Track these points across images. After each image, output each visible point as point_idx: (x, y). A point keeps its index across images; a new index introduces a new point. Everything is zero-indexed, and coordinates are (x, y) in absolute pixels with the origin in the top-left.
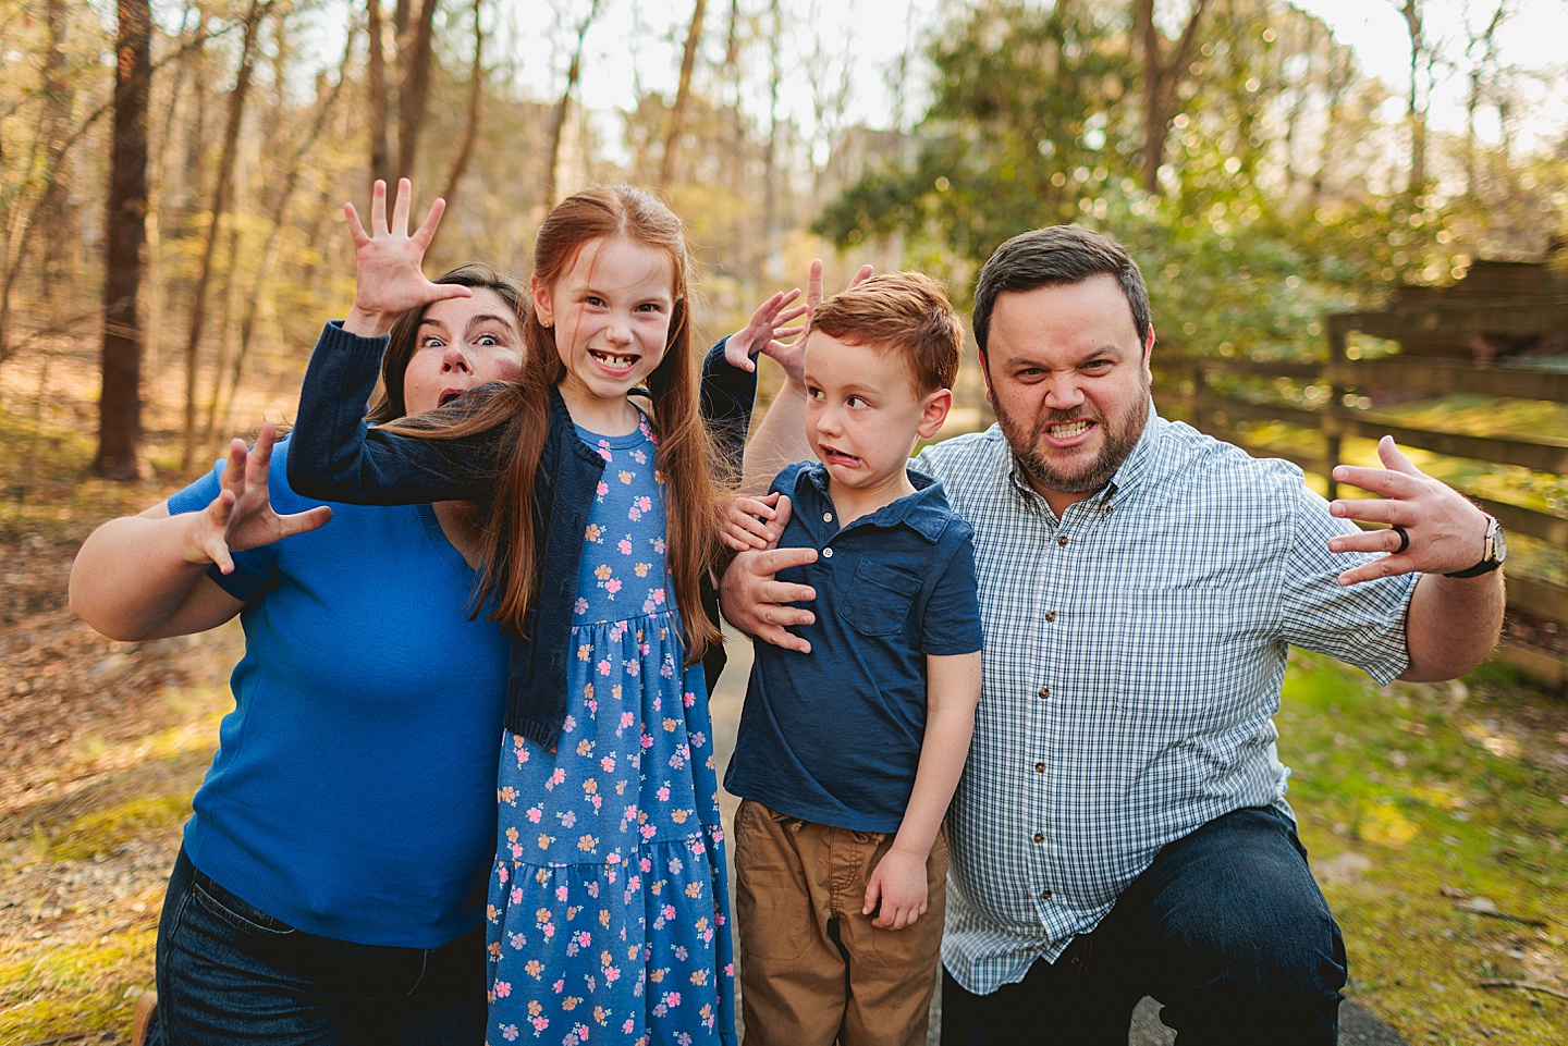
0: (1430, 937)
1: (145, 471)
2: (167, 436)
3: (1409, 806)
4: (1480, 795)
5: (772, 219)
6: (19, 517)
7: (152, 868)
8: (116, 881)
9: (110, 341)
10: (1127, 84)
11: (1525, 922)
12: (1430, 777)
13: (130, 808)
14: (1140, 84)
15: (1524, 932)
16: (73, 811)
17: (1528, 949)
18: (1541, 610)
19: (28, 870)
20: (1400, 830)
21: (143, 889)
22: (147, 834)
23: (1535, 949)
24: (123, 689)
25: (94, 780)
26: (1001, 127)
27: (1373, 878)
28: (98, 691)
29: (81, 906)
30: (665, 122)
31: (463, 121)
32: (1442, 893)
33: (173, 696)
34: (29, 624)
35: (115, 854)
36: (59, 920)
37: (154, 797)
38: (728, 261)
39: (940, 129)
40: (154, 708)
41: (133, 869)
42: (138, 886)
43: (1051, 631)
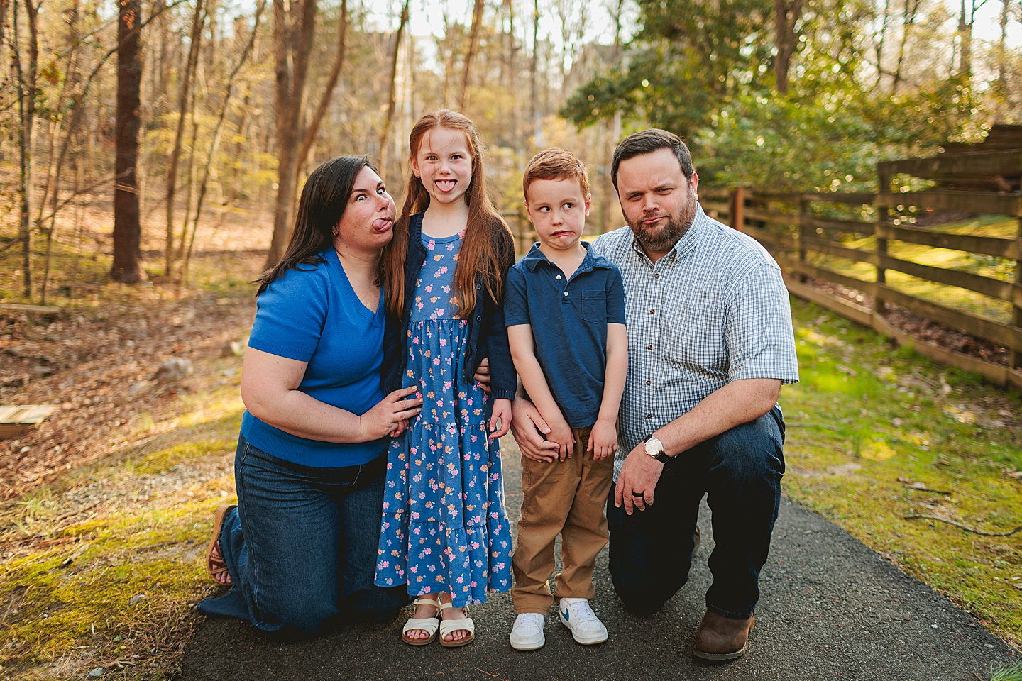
0: (884, 499)
1: (144, 276)
2: (154, 254)
3: (892, 443)
4: (938, 438)
5: (535, 109)
6: (68, 305)
7: (193, 477)
8: (175, 483)
9: (119, 195)
10: (765, 16)
11: (939, 493)
12: (913, 430)
13: (176, 449)
14: (773, 14)
15: (937, 497)
16: (143, 452)
17: (939, 505)
18: (995, 339)
19: (126, 479)
20: (886, 453)
21: (190, 486)
22: (187, 461)
23: (942, 505)
24: (150, 397)
25: (150, 439)
26: (684, 44)
27: (860, 473)
28: (136, 400)
29: (159, 493)
30: (464, 46)
31: (335, 49)
32: (898, 480)
33: (184, 398)
34: (84, 368)
35: (172, 471)
36: (148, 500)
37: (187, 444)
38: (507, 136)
39: (645, 46)
40: (176, 404)
41: (182, 478)
42: (187, 485)
43: (652, 318)
